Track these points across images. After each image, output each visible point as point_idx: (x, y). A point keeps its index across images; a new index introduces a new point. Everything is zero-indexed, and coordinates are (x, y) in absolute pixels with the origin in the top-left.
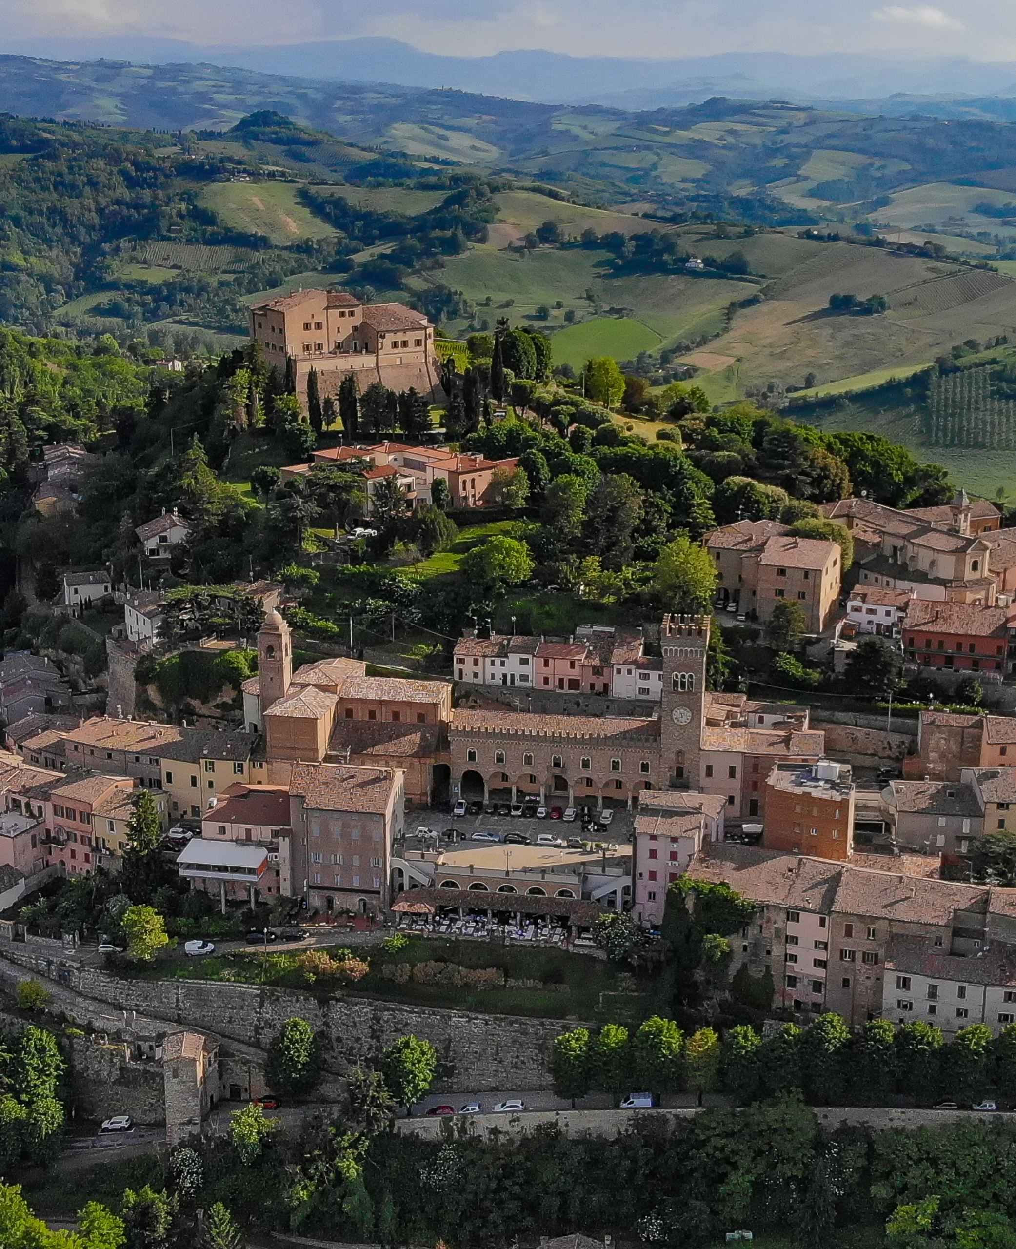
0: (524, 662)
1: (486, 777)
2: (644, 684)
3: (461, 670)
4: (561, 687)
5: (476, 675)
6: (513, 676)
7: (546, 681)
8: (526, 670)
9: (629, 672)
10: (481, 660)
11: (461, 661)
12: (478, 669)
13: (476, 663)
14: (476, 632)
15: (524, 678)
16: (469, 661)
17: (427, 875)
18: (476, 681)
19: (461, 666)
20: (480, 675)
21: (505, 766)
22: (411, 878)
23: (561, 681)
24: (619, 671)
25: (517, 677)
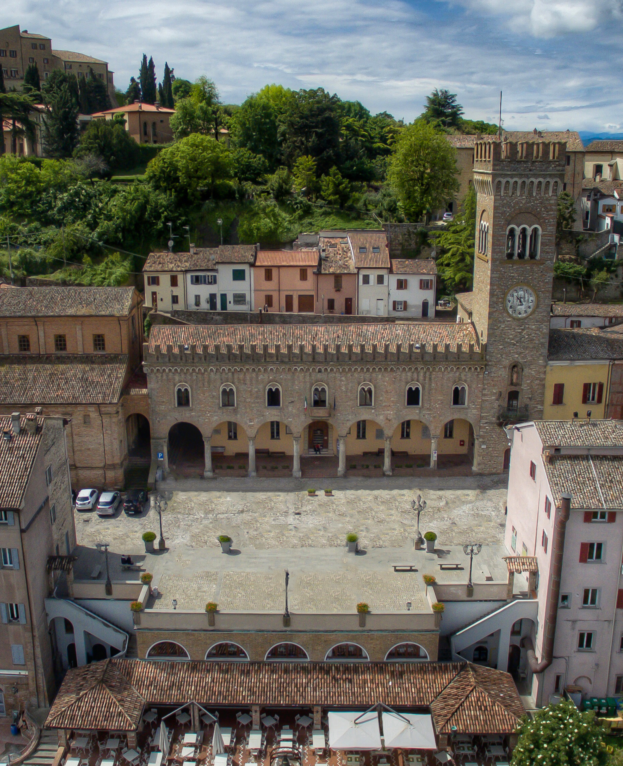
0: (239, 275)
1: (206, 431)
2: (399, 295)
3: (154, 294)
4: (289, 307)
5: (175, 300)
6: (224, 297)
7: (269, 300)
8: (241, 287)
9: (380, 280)
10: (180, 278)
11: (155, 281)
12: (178, 291)
13: (174, 282)
14: (171, 243)
15: (240, 299)
16: (165, 279)
17: (119, 627)
18: (177, 307)
19: (154, 288)
20: (181, 300)
21: (235, 411)
22: (87, 635)
23: (289, 299)
24: (366, 280)
25: (230, 298)
